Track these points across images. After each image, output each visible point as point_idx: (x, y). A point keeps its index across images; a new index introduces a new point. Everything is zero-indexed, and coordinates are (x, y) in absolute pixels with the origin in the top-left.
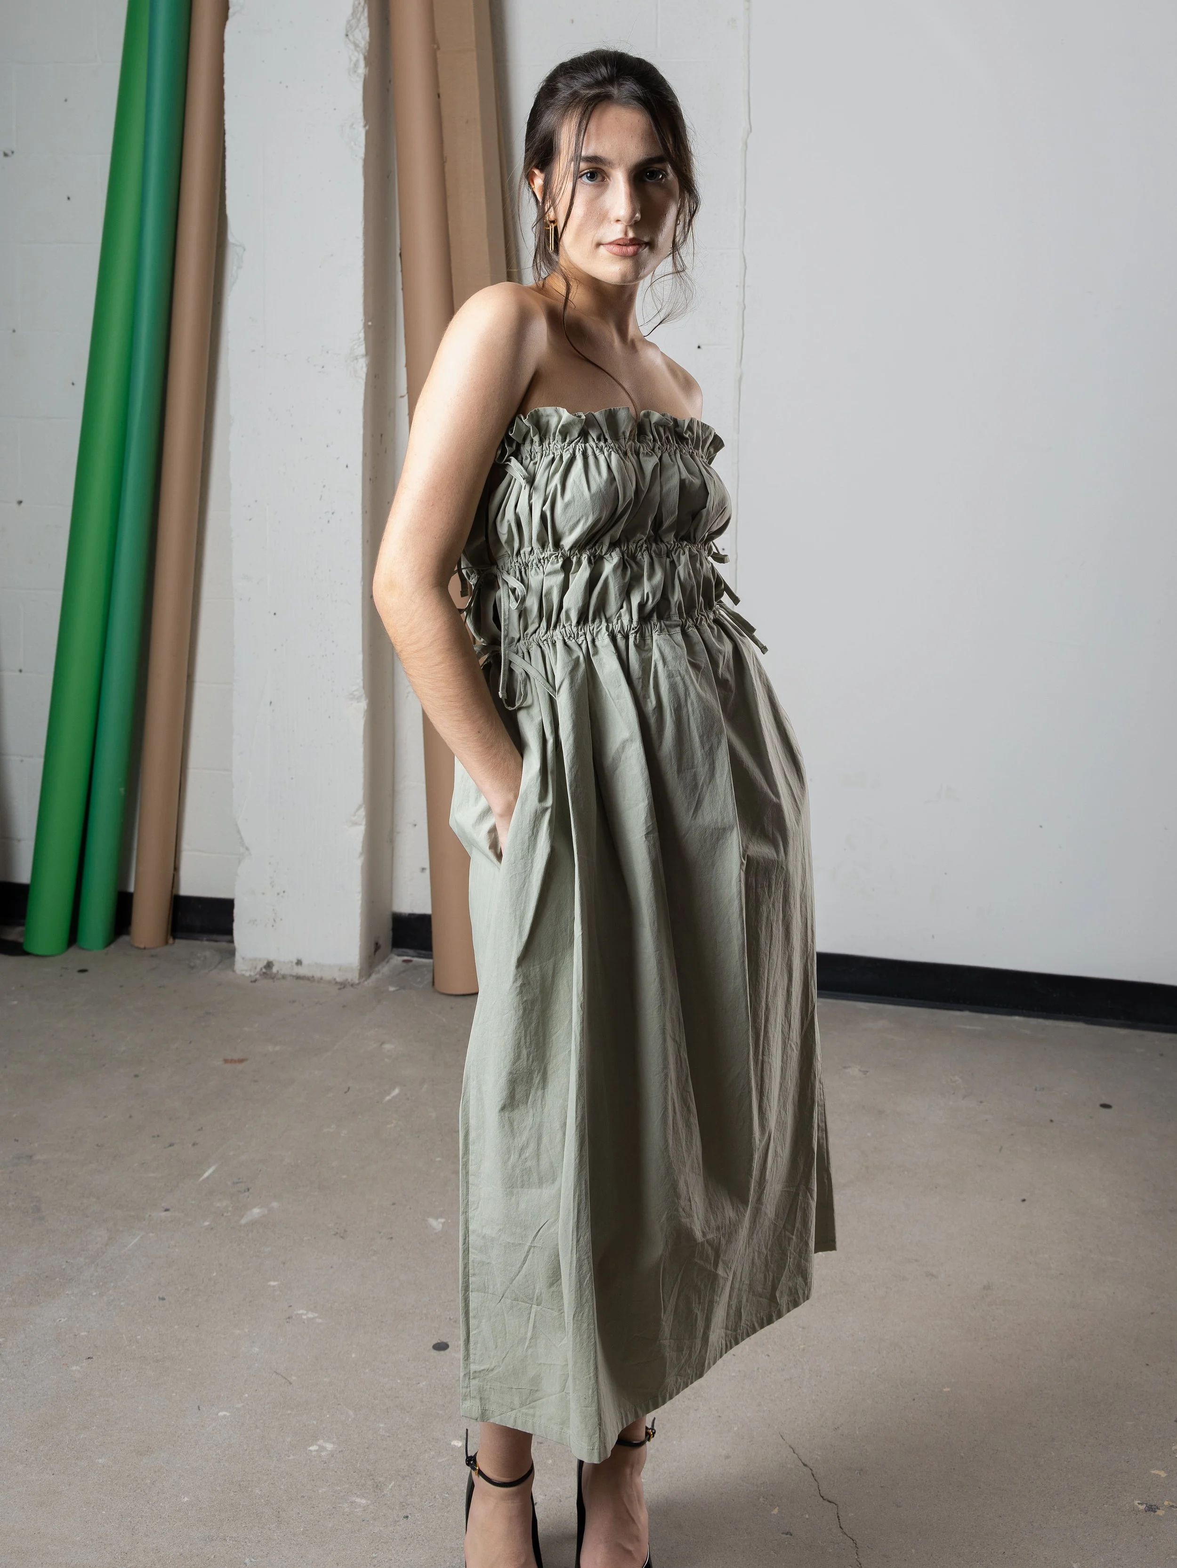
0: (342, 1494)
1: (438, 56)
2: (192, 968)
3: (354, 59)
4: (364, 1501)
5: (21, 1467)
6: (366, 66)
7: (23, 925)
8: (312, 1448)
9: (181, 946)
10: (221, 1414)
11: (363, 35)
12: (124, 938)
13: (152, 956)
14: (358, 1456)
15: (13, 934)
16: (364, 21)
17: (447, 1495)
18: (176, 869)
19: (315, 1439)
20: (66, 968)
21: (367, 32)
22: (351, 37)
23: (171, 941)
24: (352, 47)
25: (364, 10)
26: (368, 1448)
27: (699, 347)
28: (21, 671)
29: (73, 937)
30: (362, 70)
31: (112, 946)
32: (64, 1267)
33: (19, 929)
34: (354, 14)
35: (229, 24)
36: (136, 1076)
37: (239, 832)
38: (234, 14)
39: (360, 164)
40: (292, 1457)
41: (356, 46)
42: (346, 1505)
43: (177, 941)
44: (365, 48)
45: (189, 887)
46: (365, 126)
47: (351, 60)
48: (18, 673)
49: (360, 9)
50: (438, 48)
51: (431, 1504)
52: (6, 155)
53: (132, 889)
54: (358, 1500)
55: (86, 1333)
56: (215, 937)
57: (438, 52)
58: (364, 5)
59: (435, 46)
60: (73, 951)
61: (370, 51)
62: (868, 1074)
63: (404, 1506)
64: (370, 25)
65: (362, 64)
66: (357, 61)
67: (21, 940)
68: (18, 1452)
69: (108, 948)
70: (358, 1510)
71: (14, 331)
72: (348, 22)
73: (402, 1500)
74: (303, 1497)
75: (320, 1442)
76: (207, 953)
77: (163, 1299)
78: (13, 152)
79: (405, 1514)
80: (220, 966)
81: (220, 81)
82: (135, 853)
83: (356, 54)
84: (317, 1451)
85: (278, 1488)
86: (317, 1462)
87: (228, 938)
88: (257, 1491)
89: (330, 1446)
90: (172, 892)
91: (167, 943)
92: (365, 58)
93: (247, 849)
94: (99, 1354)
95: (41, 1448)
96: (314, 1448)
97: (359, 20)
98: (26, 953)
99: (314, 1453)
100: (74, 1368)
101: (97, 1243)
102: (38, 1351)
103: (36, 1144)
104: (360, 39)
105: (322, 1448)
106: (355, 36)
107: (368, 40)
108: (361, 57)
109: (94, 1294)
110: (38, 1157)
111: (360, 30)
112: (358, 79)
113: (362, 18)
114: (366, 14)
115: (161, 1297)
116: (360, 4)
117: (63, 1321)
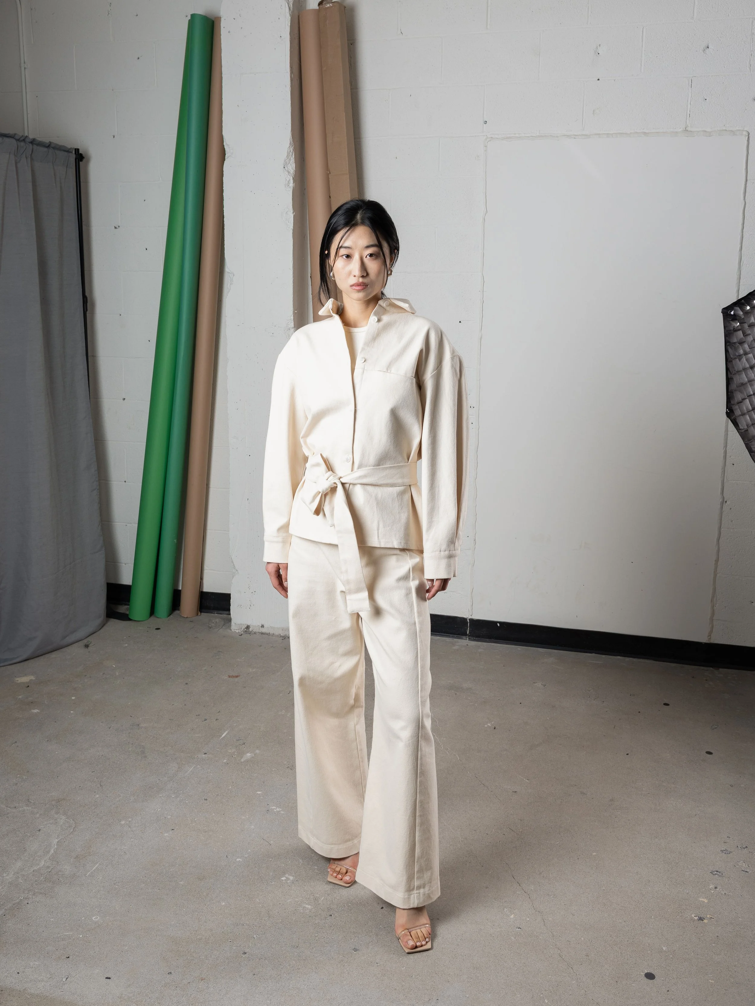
0: (299, 903)
1: (330, 177)
2: (210, 628)
3: (288, 179)
4: (310, 907)
5: (143, 885)
6: (293, 183)
7: (128, 605)
8: (282, 879)
9: (204, 616)
10: (238, 860)
11: (292, 167)
12: (177, 612)
13: (191, 621)
14: (305, 883)
15: (122, 609)
16: (293, 160)
17: (350, 905)
18: (202, 579)
19: (284, 873)
20: (150, 627)
21: (294, 165)
22: (286, 168)
23: (199, 613)
24: (287, 173)
25: (292, 154)
26: (310, 879)
27: (460, 322)
28: (125, 482)
29: (152, 612)
30: (292, 184)
31: (171, 616)
32: (157, 782)
33: (127, 606)
34: (288, 156)
35: (226, 163)
36: (187, 684)
37: (232, 562)
38: (228, 157)
39: (291, 232)
40: (273, 883)
41: (289, 172)
42: (301, 909)
43: (202, 613)
44: (293, 174)
45: (207, 588)
46: (293, 213)
47: (286, 180)
48: (124, 483)
49: (291, 154)
50: (330, 173)
51: (342, 909)
52: (115, 228)
53: (180, 588)
54: (307, 906)
55: (170, 817)
56: (220, 612)
57: (330, 175)
58: (293, 152)
59: (328, 172)
60: (152, 618)
61: (295, 175)
62: (546, 686)
63: (329, 910)
64: (295, 162)
65: (292, 181)
67: (128, 613)
68: (141, 877)
69: (169, 617)
70: (307, 911)
71: (120, 315)
72: (285, 161)
73: (328, 907)
74: (280, 904)
75: (287, 875)
76: (217, 620)
77: (206, 800)
78: (119, 227)
79: (330, 914)
80: (224, 627)
81: (222, 191)
82: (182, 571)
83: (289, 177)
84: (285, 880)
85: (268, 899)
86: (286, 886)
87: (227, 612)
89: (291, 878)
90: (200, 590)
91: (197, 615)
92: (293, 179)
93: (237, 570)
94: (177, 827)
95: (153, 875)
96: (284, 878)
97: (290, 160)
98: (130, 620)
99: (284, 881)
100: (166, 835)
101: (173, 770)
102: (148, 825)
103: (141, 718)
104: (291, 169)
105: (288, 879)
106: (289, 167)
107: (295, 169)
108: (291, 178)
109: (173, 796)
110: (142, 725)
111: (291, 165)
112: (290, 189)
113: (292, 158)
114: (294, 157)
115: (205, 798)
116: (290, 151)
117: (159, 810)
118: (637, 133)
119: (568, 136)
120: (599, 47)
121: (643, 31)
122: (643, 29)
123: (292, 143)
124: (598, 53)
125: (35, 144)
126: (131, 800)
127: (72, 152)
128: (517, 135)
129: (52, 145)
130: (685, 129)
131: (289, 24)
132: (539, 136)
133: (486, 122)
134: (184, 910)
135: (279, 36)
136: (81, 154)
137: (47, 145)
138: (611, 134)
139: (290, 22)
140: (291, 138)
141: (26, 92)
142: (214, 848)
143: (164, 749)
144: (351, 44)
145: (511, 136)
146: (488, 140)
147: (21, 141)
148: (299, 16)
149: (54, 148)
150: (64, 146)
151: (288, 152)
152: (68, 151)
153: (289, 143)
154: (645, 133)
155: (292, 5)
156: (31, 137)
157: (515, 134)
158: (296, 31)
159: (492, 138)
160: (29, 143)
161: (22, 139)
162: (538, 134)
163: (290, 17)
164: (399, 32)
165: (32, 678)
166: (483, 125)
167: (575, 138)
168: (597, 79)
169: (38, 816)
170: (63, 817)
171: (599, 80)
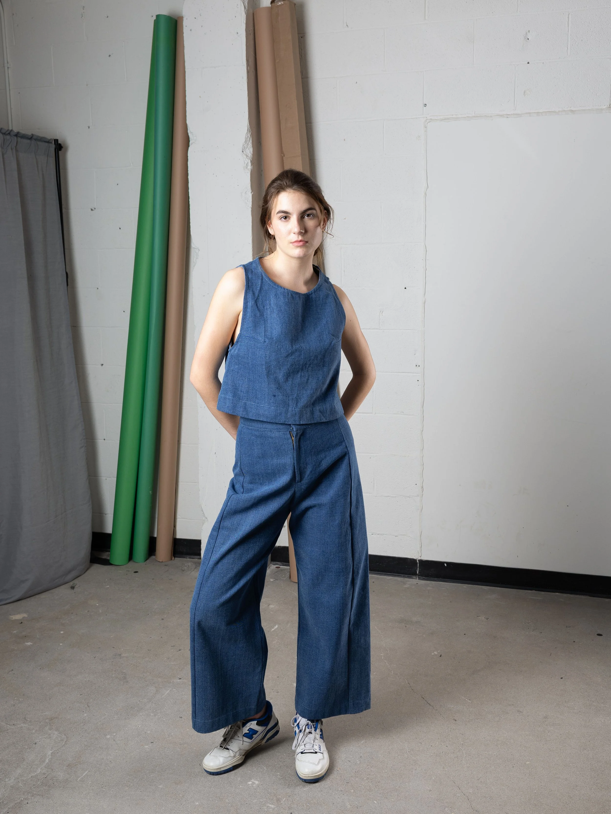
0: (263, 803)
1: (284, 159)
2: (183, 571)
3: (246, 162)
4: (273, 806)
5: (127, 788)
6: (251, 165)
7: (109, 551)
8: (249, 783)
9: (178, 561)
11: (250, 151)
12: (153, 557)
13: (165, 565)
14: (269, 787)
15: (103, 555)
16: (250, 145)
17: (308, 804)
18: (175, 526)
19: (250, 779)
20: (129, 571)
21: (251, 150)
22: (244, 152)
23: (173, 558)
24: (245, 157)
25: (250, 139)
26: (273, 783)
27: (405, 288)
28: (104, 439)
29: (131, 557)
30: (250, 167)
31: (148, 561)
32: (138, 703)
33: (108, 553)
34: (246, 141)
35: (190, 149)
36: (163, 619)
37: (202, 511)
38: (192, 144)
39: (250, 210)
40: (241, 786)
41: (247, 156)
42: (265, 807)
43: (176, 558)
44: (251, 157)
45: (180, 535)
46: (252, 193)
47: (245, 163)
48: (104, 441)
49: (248, 139)
50: (284, 156)
51: (301, 806)
52: (92, 210)
53: (156, 536)
54: (270, 805)
55: (150, 732)
56: (192, 557)
57: (284, 157)
58: (250, 137)
59: (283, 155)
60: (131, 563)
61: (253, 158)
62: (488, 619)
63: (290, 809)
64: (253, 147)
65: (250, 164)
66: (248, 163)
67: (108, 558)
68: (125, 782)
69: (146, 562)
70: (270, 810)
71: (98, 289)
72: (243, 145)
73: (289, 806)
74: (247, 804)
75: (253, 780)
76: (190, 564)
78: (95, 209)
79: (291, 812)
81: (187, 174)
82: (157, 519)
83: (247, 160)
84: (251, 784)
85: (236, 800)
86: (252, 789)
88: (227, 801)
89: (257, 782)
90: (173, 537)
91: (171, 559)
92: (251, 162)
93: (206, 518)
94: (156, 741)
95: (135, 780)
96: (250, 783)
97: (248, 144)
98: (111, 564)
99: (250, 785)
100: (146, 747)
101: (151, 693)
102: (130, 739)
103: (122, 649)
104: (249, 153)
105: (254, 783)
106: (247, 152)
107: (252, 153)
108: (249, 161)
109: (152, 715)
110: (123, 655)
111: (249, 149)
112: (248, 171)
113: (249, 143)
114: (251, 142)
115: (180, 717)
116: (248, 137)
117: (140, 726)
118: (564, 111)
119: (502, 116)
120: (528, 33)
121: (568, 17)
122: (568, 15)
123: (249, 129)
124: (527, 38)
125: (19, 137)
126: (115, 718)
127: (51, 143)
128: (454, 116)
129: (34, 137)
131: (245, 22)
132: (474, 116)
133: (426, 105)
134: (163, 808)
135: (236, 32)
136: (60, 144)
137: (30, 137)
138: (541, 112)
139: (245, 20)
140: (249, 125)
141: (10, 89)
142: (188, 758)
143: (143, 675)
144: (302, 37)
145: (449, 117)
146: (428, 121)
147: (7, 135)
148: (253, 14)
149: (36, 140)
150: (44, 138)
151: (246, 137)
152: (48, 142)
153: (247, 129)
154: (572, 111)
155: (247, 4)
156: (16, 130)
157: (452, 115)
158: (252, 28)
159: (431, 119)
160: (14, 136)
161: (7, 133)
162: (473, 115)
163: (245, 15)
164: (345, 25)
165: (25, 615)
166: (423, 107)
167: (508, 117)
168: (527, 62)
169: (34, 731)
170: (56, 733)
171: (528, 63)
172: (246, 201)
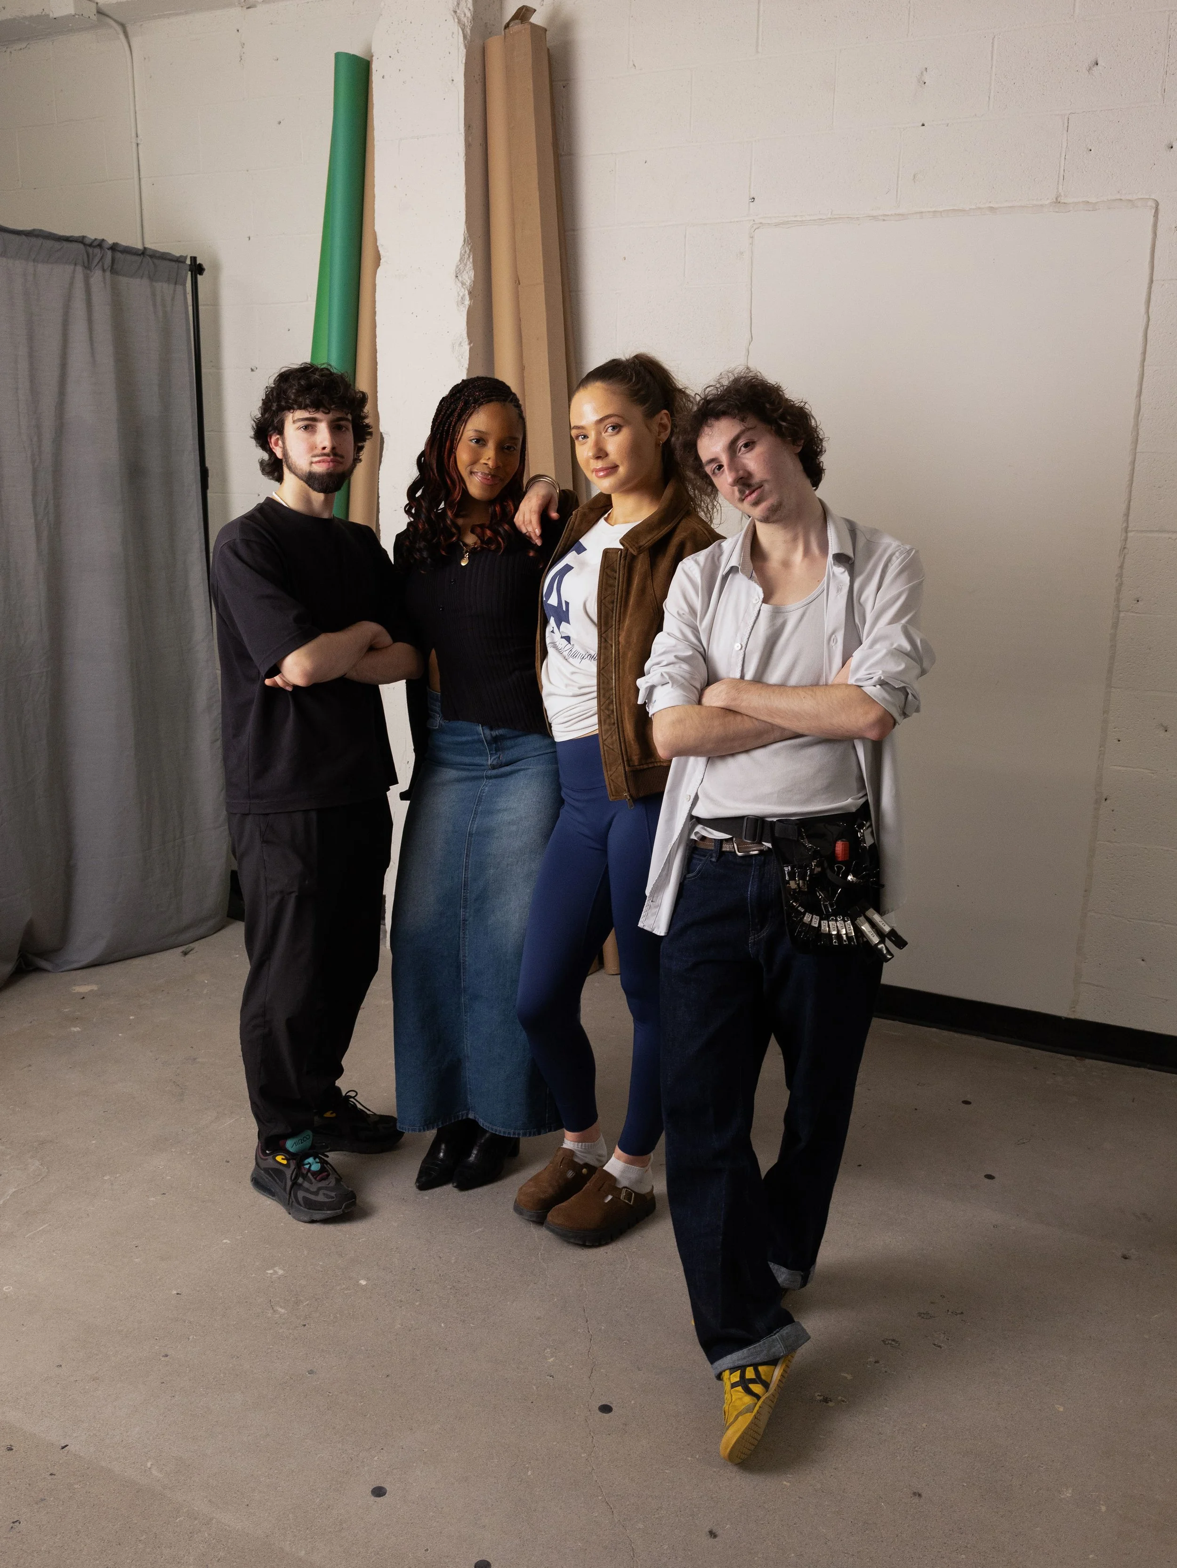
1: (519, 289)
3: (461, 294)
6: (470, 299)
11: (469, 276)
14: (294, 1281)
16: (470, 265)
19: (274, 1265)
21: (472, 274)
22: (460, 278)
24: (460, 285)
25: (469, 257)
30: (467, 302)
34: (461, 260)
35: (379, 270)
38: (385, 264)
40: (254, 1276)
41: (463, 284)
42: (271, 1312)
44: (471, 286)
46: (469, 344)
47: (458, 296)
49: (466, 256)
50: (520, 284)
55: (169, 1178)
58: (470, 253)
59: (518, 282)
61: (473, 287)
64: (473, 269)
65: (467, 297)
66: (464, 295)
70: (276, 1316)
72: (457, 266)
75: (276, 1269)
78: (257, 368)
81: (375, 314)
83: (463, 290)
84: (271, 1274)
88: (221, 1294)
89: (281, 1272)
92: (470, 293)
97: (466, 265)
104: (467, 279)
105: (275, 1272)
106: (464, 277)
107: (473, 280)
108: (467, 292)
111: (467, 272)
112: (464, 309)
113: (468, 263)
114: (471, 260)
116: (465, 252)
117: (161, 1167)
118: (980, 208)
119: (875, 218)
120: (926, 72)
121: (993, 43)
122: (994, 39)
123: (468, 240)
124: (923, 81)
127: (184, 262)
128: (799, 219)
129: (148, 252)
130: (1055, 200)
131: (463, 59)
132: (830, 218)
133: (754, 199)
136: (200, 265)
137: (140, 253)
138: (938, 211)
140: (466, 232)
141: (140, 178)
144: (564, 87)
145: (789, 220)
146: (755, 227)
147: (95, 247)
149: (151, 256)
150: (168, 253)
151: (461, 253)
152: (180, 260)
153: (463, 239)
154: (992, 209)
156: (110, 241)
157: (796, 216)
159: (761, 223)
160: (108, 249)
161: (95, 243)
162: (829, 216)
163: (465, 51)
164: (631, 65)
165: (95, 988)
166: (749, 204)
167: (884, 220)
168: (921, 124)
169: (8, 1157)
170: (37, 1163)
171: (923, 125)
172: (460, 357)
